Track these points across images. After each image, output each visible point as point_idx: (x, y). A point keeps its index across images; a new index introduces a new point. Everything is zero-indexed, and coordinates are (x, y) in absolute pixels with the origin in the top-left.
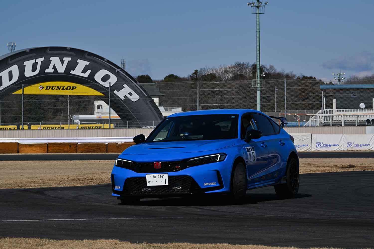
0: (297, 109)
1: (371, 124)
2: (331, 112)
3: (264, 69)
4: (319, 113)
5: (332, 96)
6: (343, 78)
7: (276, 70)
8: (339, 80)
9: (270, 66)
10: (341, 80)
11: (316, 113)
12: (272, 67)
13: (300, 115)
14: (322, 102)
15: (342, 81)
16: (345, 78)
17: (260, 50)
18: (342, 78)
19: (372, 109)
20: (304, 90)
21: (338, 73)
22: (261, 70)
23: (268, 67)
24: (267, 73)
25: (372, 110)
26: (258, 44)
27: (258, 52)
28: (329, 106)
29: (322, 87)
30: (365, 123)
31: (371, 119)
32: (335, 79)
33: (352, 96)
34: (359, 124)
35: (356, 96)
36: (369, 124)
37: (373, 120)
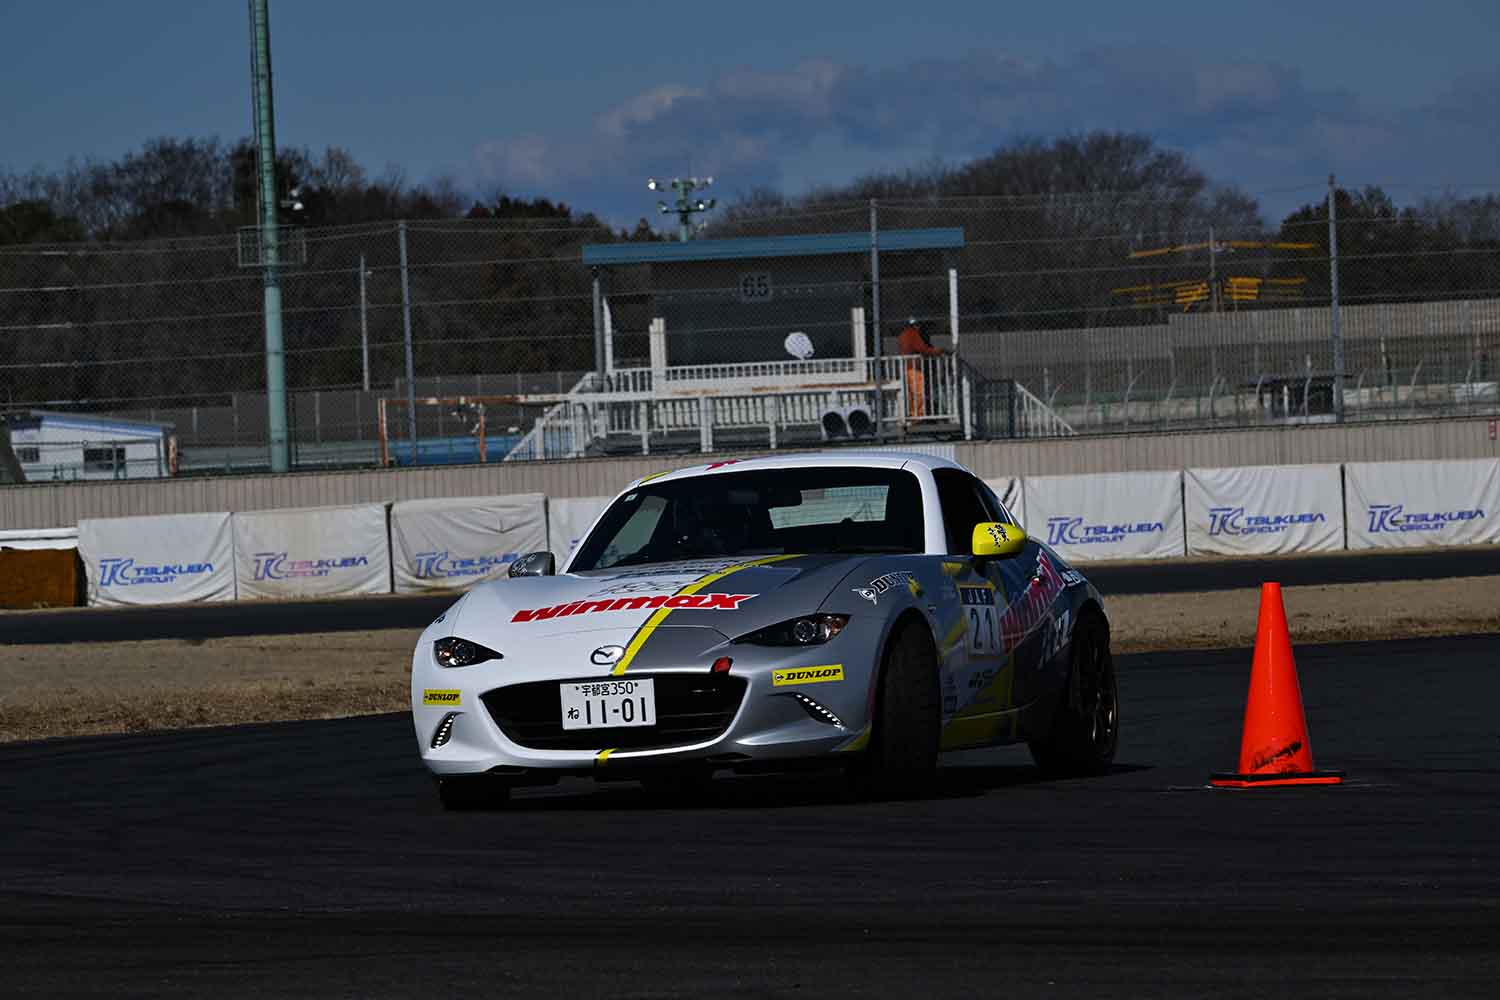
0: (474, 371)
1: (847, 435)
2: (645, 383)
3: (295, 170)
4: (581, 391)
5: (642, 299)
6: (701, 206)
7: (357, 171)
8: (685, 220)
9: (329, 152)
10: (695, 218)
11: (566, 390)
12: (337, 160)
13: (484, 404)
14: (598, 333)
15: (701, 221)
16: (713, 202)
17: (270, 74)
18: (700, 202)
19: (847, 360)
20: (504, 276)
21: (676, 180)
22: (284, 177)
23: (318, 160)
24: (316, 188)
25: (851, 363)
26: (261, 48)
27: (263, 88)
28: (633, 349)
29: (592, 254)
30: (813, 434)
31: (845, 412)
32: (665, 209)
33: (744, 299)
34: (785, 441)
35: (768, 298)
36: (840, 438)
37: (857, 417)
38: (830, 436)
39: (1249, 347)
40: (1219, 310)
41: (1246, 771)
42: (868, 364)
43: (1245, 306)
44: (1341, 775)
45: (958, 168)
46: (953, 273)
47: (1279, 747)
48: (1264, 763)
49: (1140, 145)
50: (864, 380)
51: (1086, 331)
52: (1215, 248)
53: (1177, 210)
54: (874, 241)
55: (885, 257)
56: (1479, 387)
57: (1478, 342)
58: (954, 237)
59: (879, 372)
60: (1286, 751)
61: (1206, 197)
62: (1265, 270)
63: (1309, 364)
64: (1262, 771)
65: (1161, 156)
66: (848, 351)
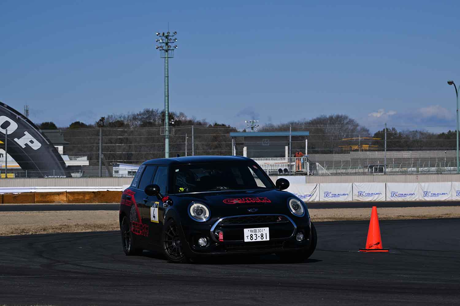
1: (283, 173)
3: (173, 116)
5: (242, 144)
6: (256, 126)
7: (186, 117)
8: (252, 128)
9: (180, 112)
10: (254, 129)
12: (182, 114)
14: (233, 151)
15: (256, 129)
16: (258, 126)
17: (168, 96)
18: (256, 125)
19: (284, 158)
21: (251, 121)
22: (170, 117)
23: (178, 114)
24: (176, 120)
25: (285, 159)
26: (167, 90)
27: (167, 98)
29: (232, 134)
30: (276, 173)
31: (283, 169)
32: (248, 126)
33: (263, 145)
34: (271, 174)
35: (268, 145)
36: (281, 174)
37: (286, 170)
38: (279, 173)
39: (366, 159)
40: (361, 151)
41: (367, 248)
42: (288, 159)
43: (366, 150)
44: (388, 250)
45: (309, 121)
46: (306, 140)
47: (375, 243)
48: (371, 247)
49: (346, 118)
50: (287, 162)
51: (333, 154)
52: (360, 138)
53: (353, 131)
54: (290, 134)
55: (293, 137)
56: (413, 169)
57: (413, 160)
58: (307, 133)
59: (291, 161)
60: (376, 244)
61: (358, 128)
62: (370, 143)
63: (378, 162)
64: (370, 248)
65: (350, 120)
66: (284, 156)
